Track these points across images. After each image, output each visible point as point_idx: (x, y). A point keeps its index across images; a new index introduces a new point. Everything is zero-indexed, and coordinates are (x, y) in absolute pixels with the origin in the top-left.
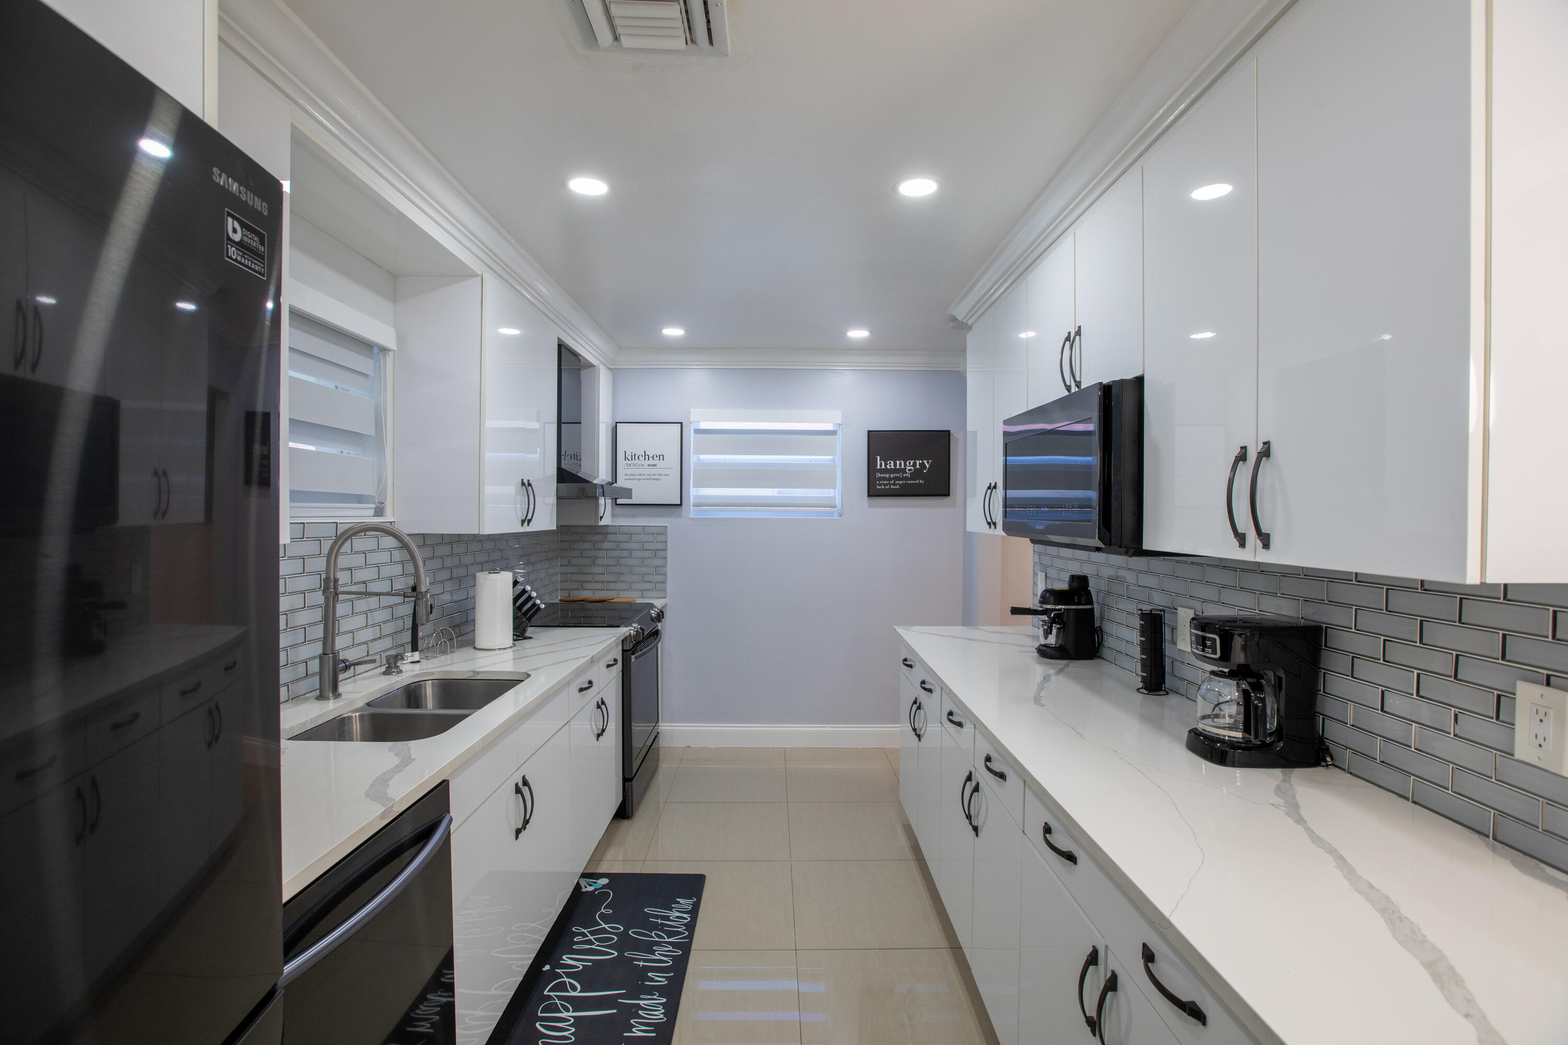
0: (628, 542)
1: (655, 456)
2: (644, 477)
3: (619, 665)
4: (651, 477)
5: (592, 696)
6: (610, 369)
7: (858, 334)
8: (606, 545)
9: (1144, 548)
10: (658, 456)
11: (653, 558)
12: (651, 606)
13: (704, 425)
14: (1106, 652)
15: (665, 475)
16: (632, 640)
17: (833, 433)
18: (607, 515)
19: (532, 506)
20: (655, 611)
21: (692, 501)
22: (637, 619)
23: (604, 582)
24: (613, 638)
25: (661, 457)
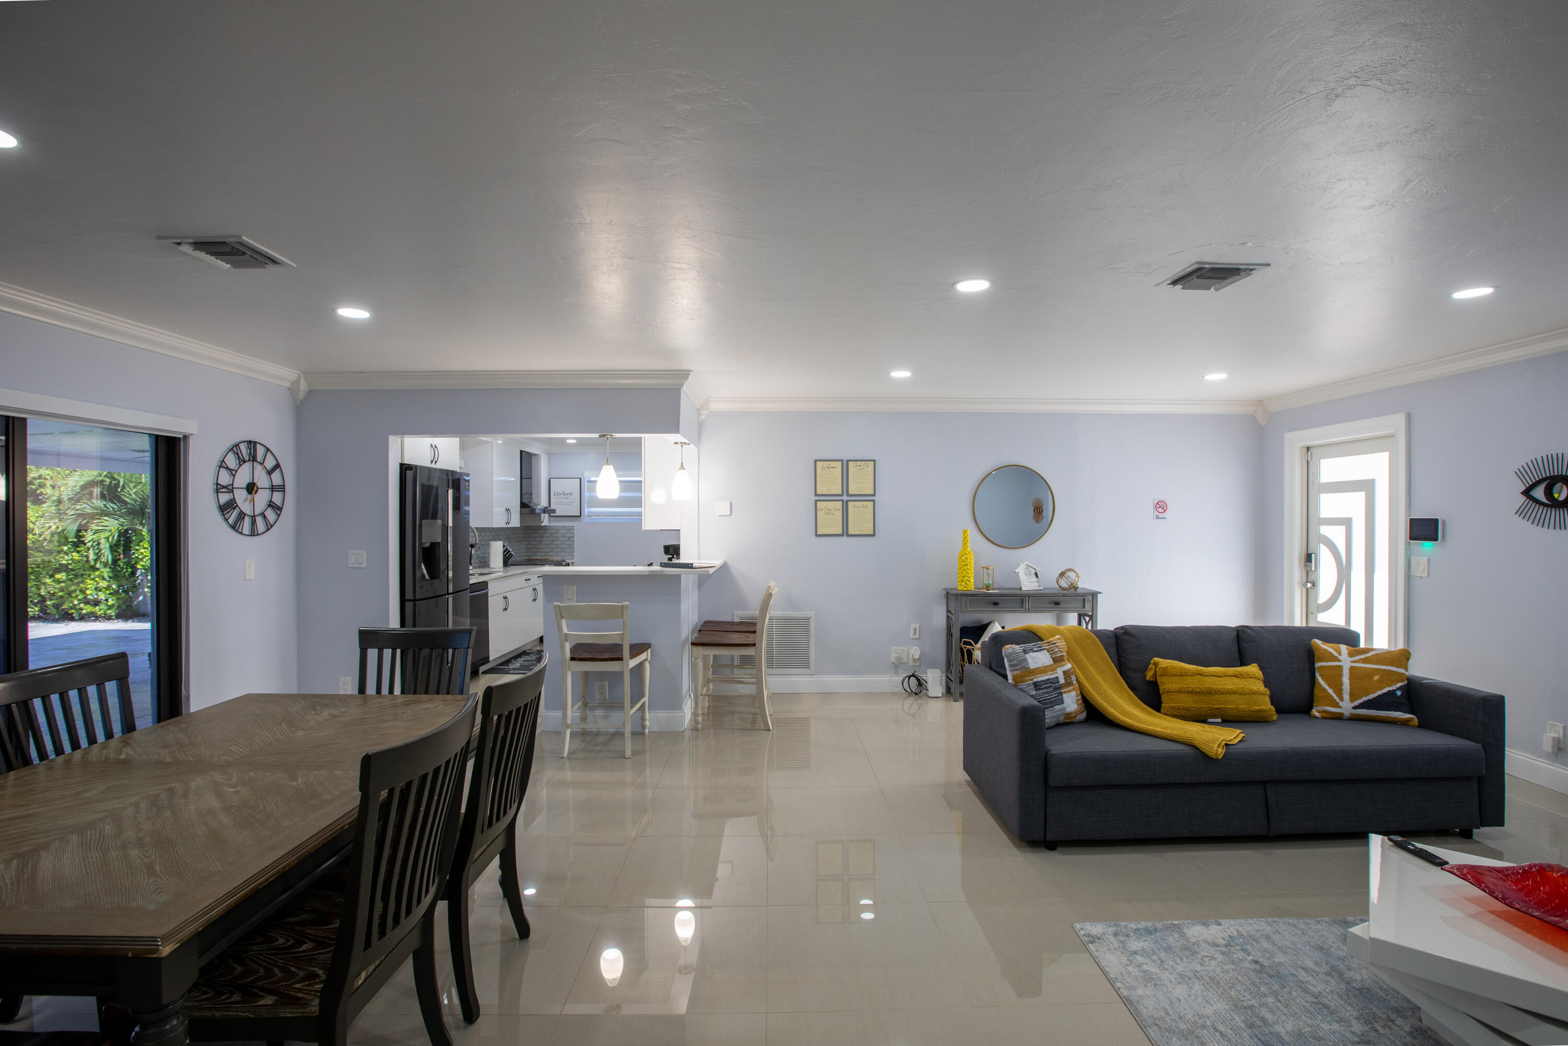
0: (555, 532)
1: (568, 493)
2: (564, 504)
4: (567, 503)
5: (531, 585)
6: (546, 457)
8: (546, 535)
10: (570, 494)
11: (568, 538)
13: (592, 478)
15: (572, 502)
18: (545, 520)
19: (510, 517)
21: (586, 514)
23: (544, 552)
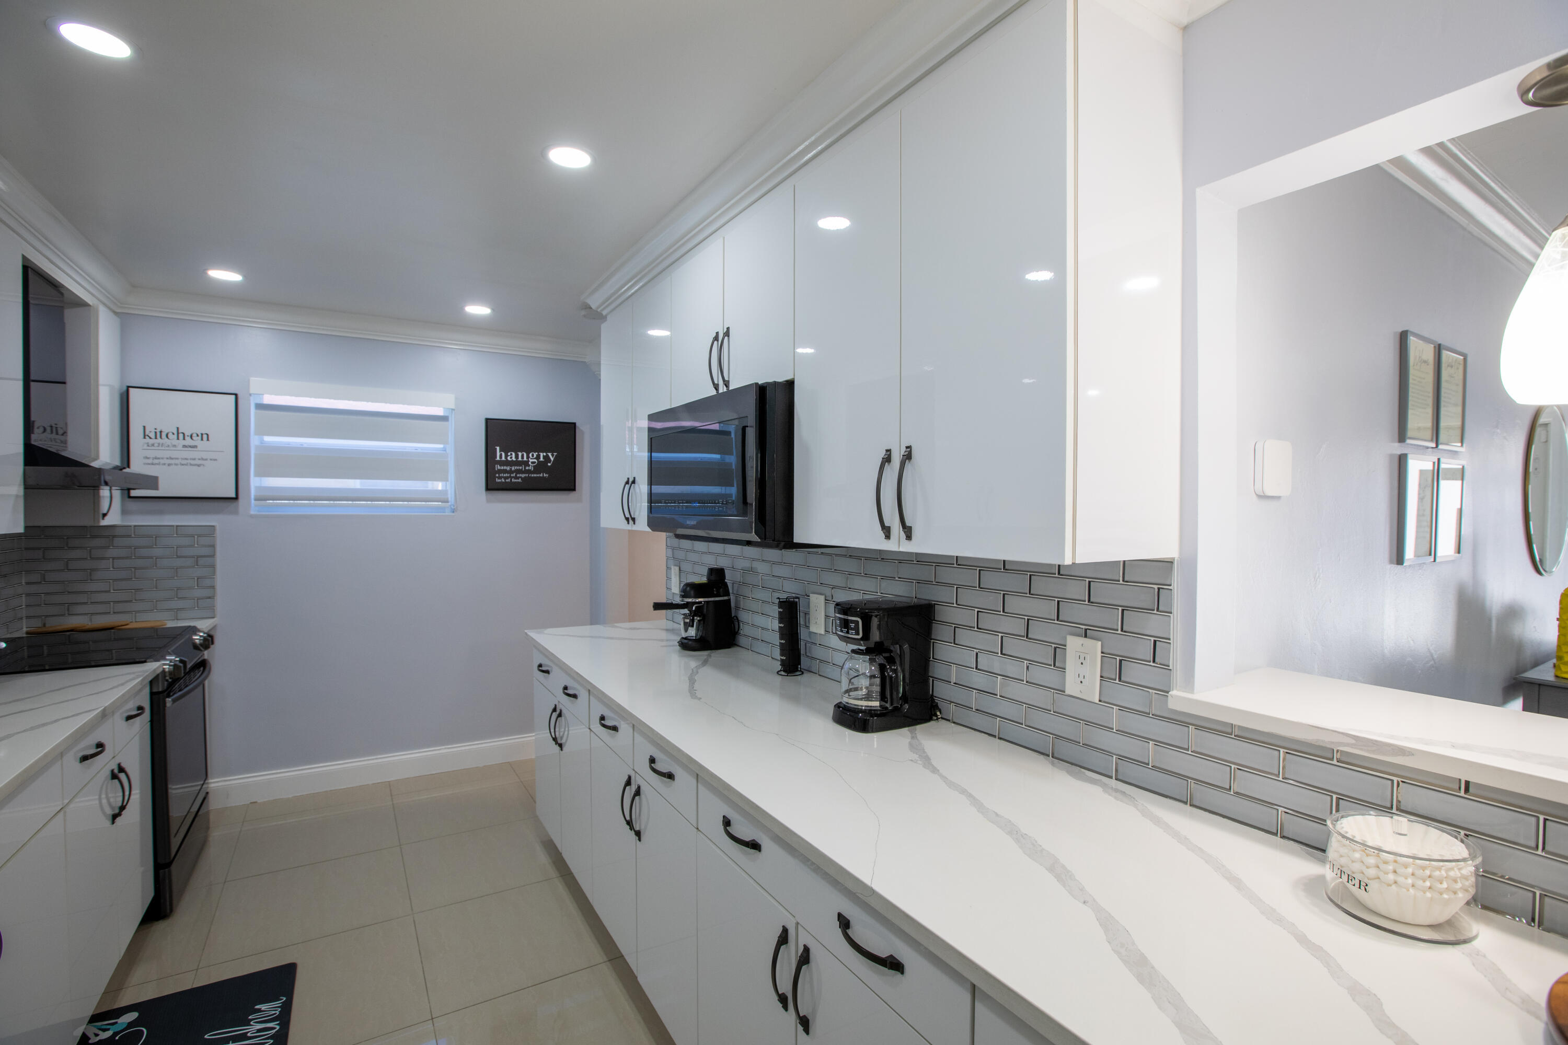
0: (151, 547)
1: (195, 435)
2: (177, 462)
3: (147, 715)
4: (189, 461)
5: (104, 764)
6: (115, 313)
7: (478, 310)
8: (112, 552)
9: (795, 541)
10: (200, 435)
11: (193, 567)
12: (194, 630)
13: (268, 399)
14: (742, 640)
15: (211, 460)
16: (167, 678)
17: (444, 419)
18: (114, 511)
20: (201, 636)
21: (253, 493)
22: (173, 648)
23: (109, 602)
24: (138, 678)
25: (205, 437)
